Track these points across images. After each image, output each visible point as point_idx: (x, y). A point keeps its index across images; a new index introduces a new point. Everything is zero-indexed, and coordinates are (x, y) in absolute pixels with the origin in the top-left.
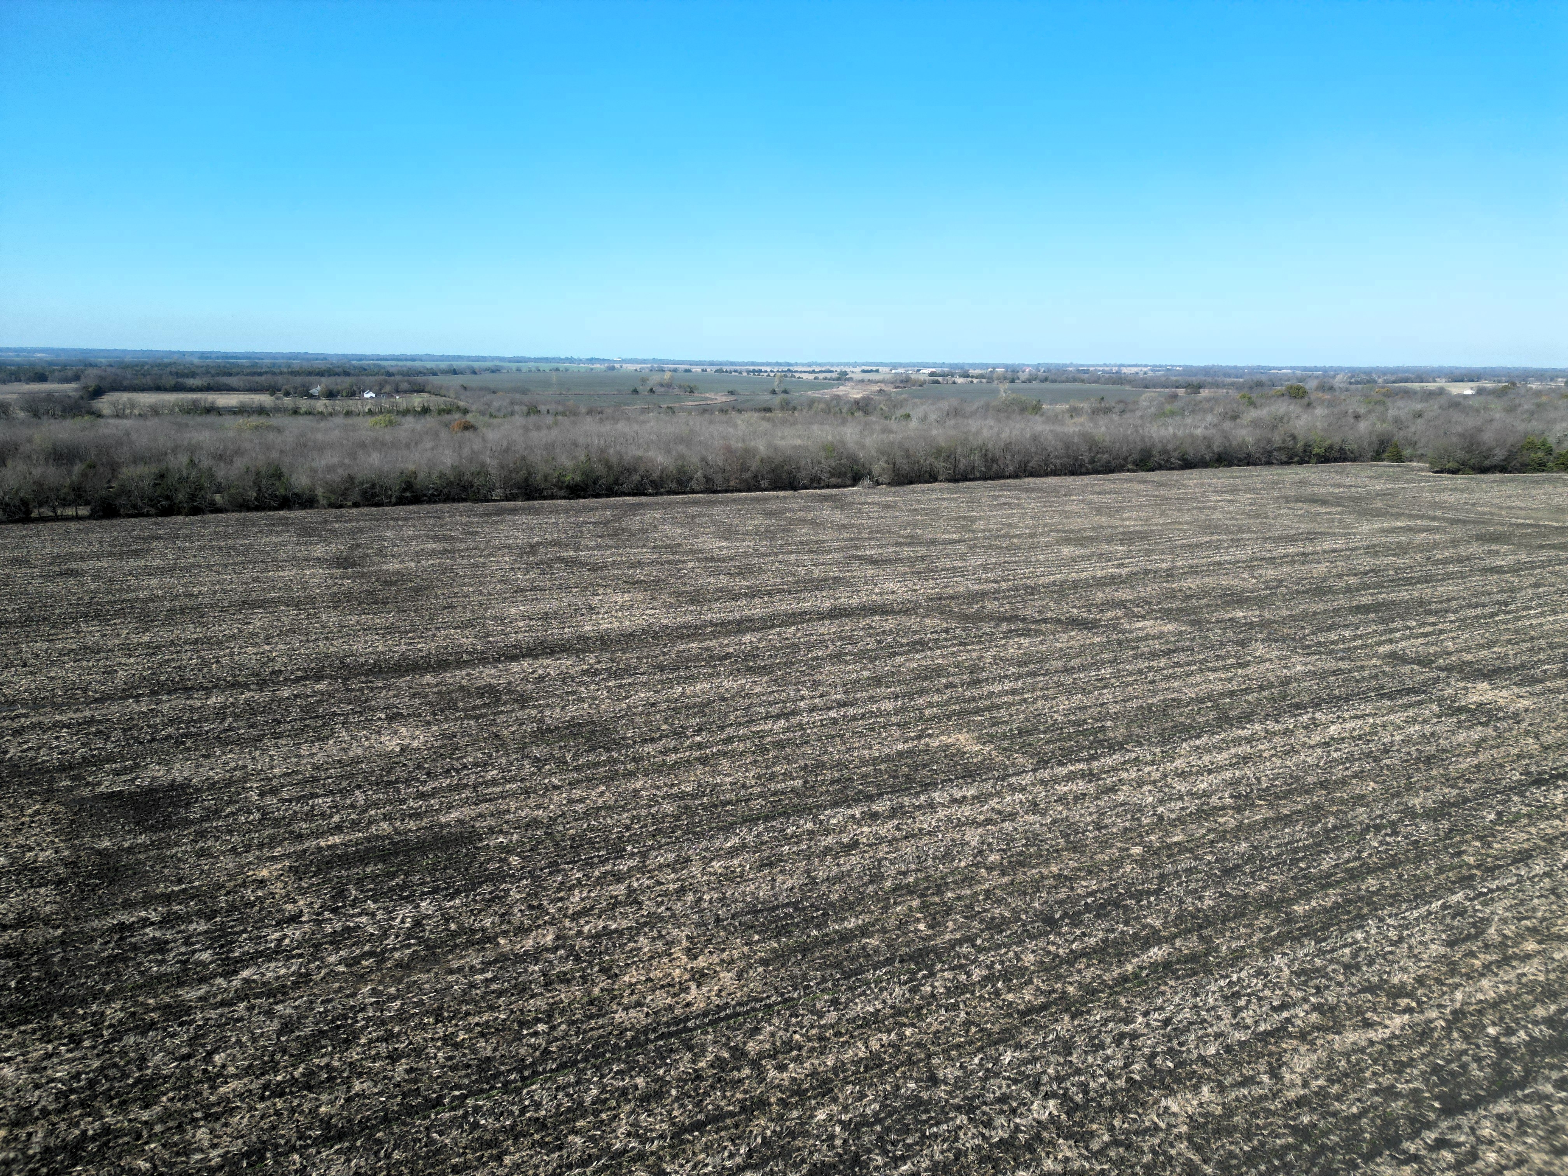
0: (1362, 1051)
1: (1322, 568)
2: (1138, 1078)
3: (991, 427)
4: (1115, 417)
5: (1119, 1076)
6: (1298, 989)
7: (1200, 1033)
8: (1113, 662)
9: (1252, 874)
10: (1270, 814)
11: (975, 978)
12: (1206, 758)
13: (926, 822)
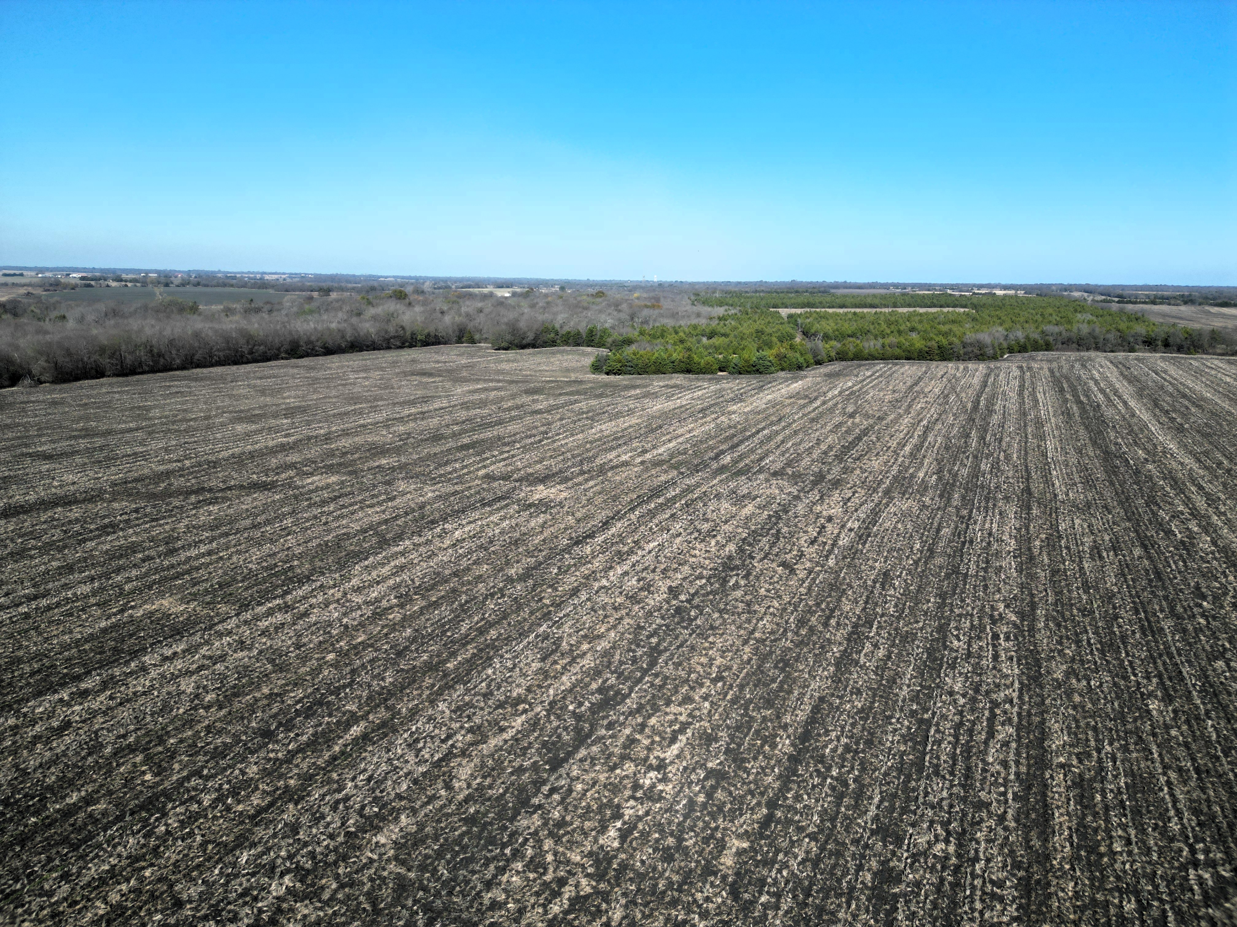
0: (501, 749)
1: (436, 421)
2: (353, 829)
3: (153, 326)
4: (265, 316)
5: (339, 834)
6: (456, 722)
7: (395, 778)
8: (293, 512)
9: (417, 649)
10: (424, 603)
11: (206, 803)
12: (374, 574)
13: (140, 684)
